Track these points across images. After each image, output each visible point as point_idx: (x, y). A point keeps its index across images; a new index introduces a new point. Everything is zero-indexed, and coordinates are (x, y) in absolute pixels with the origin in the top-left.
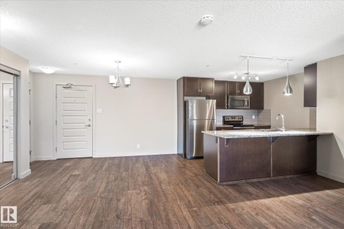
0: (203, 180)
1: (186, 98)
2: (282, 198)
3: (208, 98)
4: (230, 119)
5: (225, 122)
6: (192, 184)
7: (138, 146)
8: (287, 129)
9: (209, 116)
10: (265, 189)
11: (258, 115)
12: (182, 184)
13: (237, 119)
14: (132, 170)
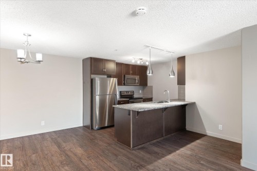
0: (117, 148)
1: (93, 76)
2: (177, 152)
3: (110, 76)
4: (125, 94)
5: (121, 96)
6: (110, 154)
7: (43, 123)
8: (172, 100)
9: (110, 92)
10: (164, 147)
11: (143, 90)
12: (101, 155)
13: (130, 94)
14: (42, 150)
